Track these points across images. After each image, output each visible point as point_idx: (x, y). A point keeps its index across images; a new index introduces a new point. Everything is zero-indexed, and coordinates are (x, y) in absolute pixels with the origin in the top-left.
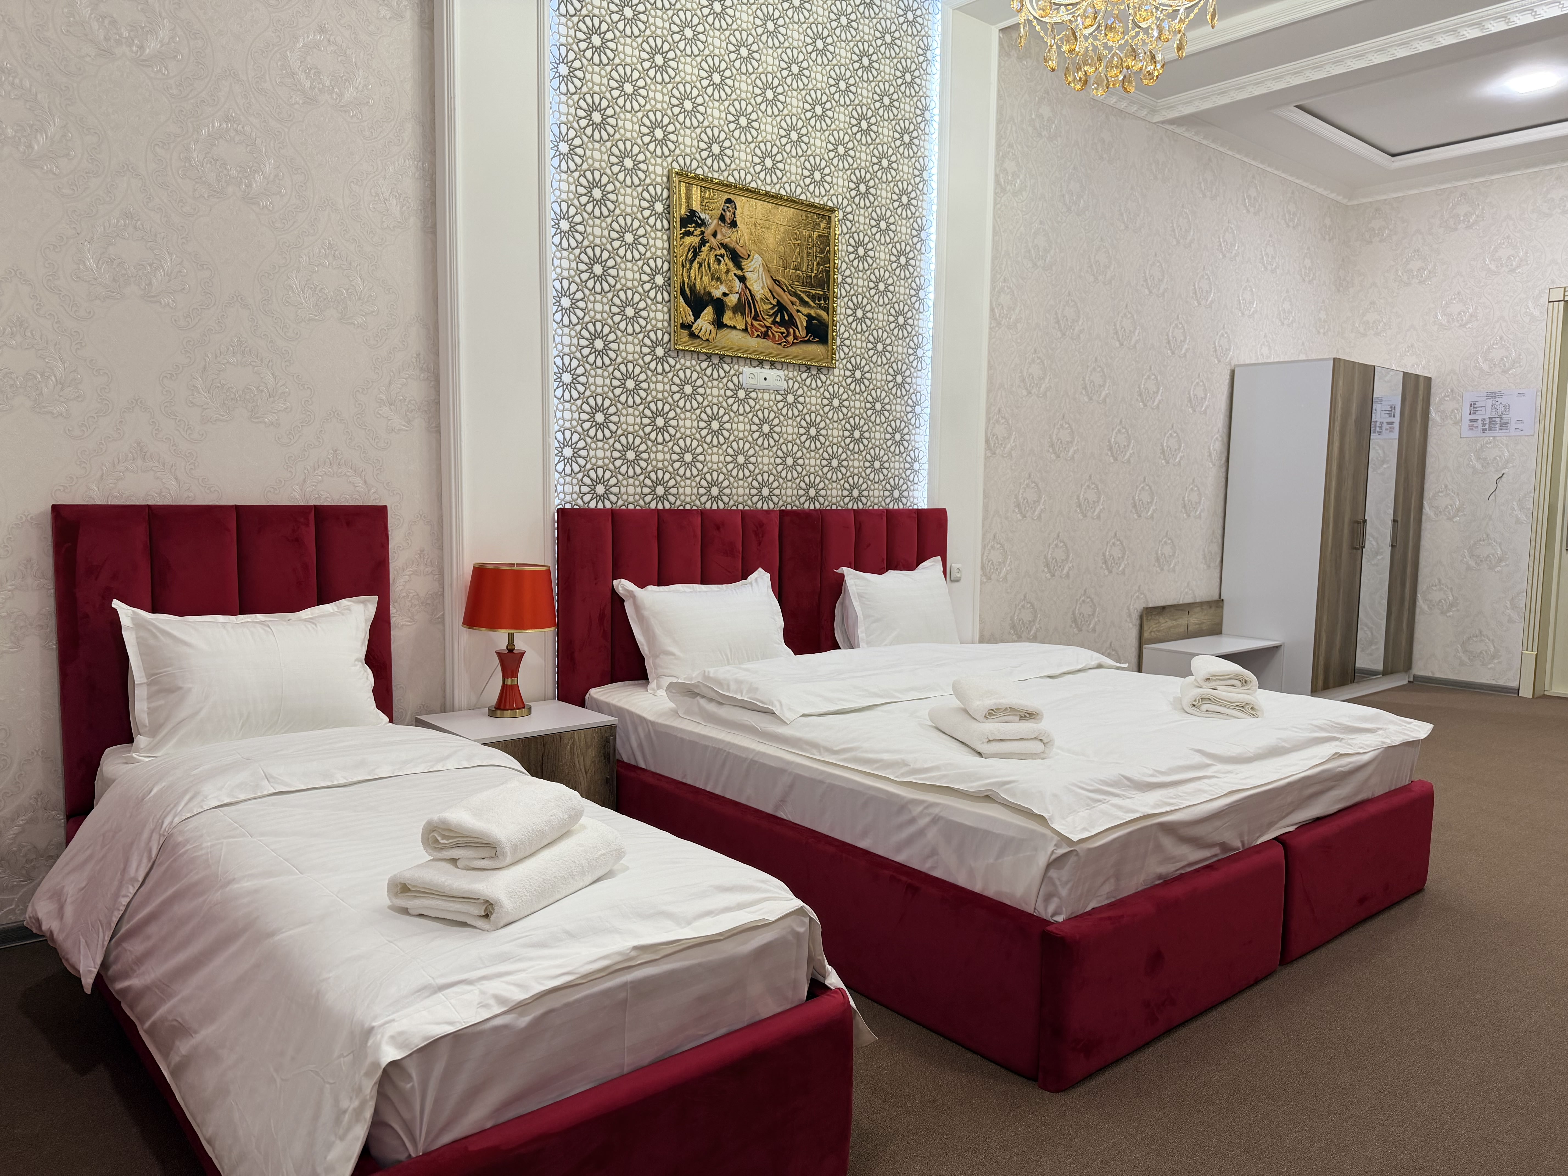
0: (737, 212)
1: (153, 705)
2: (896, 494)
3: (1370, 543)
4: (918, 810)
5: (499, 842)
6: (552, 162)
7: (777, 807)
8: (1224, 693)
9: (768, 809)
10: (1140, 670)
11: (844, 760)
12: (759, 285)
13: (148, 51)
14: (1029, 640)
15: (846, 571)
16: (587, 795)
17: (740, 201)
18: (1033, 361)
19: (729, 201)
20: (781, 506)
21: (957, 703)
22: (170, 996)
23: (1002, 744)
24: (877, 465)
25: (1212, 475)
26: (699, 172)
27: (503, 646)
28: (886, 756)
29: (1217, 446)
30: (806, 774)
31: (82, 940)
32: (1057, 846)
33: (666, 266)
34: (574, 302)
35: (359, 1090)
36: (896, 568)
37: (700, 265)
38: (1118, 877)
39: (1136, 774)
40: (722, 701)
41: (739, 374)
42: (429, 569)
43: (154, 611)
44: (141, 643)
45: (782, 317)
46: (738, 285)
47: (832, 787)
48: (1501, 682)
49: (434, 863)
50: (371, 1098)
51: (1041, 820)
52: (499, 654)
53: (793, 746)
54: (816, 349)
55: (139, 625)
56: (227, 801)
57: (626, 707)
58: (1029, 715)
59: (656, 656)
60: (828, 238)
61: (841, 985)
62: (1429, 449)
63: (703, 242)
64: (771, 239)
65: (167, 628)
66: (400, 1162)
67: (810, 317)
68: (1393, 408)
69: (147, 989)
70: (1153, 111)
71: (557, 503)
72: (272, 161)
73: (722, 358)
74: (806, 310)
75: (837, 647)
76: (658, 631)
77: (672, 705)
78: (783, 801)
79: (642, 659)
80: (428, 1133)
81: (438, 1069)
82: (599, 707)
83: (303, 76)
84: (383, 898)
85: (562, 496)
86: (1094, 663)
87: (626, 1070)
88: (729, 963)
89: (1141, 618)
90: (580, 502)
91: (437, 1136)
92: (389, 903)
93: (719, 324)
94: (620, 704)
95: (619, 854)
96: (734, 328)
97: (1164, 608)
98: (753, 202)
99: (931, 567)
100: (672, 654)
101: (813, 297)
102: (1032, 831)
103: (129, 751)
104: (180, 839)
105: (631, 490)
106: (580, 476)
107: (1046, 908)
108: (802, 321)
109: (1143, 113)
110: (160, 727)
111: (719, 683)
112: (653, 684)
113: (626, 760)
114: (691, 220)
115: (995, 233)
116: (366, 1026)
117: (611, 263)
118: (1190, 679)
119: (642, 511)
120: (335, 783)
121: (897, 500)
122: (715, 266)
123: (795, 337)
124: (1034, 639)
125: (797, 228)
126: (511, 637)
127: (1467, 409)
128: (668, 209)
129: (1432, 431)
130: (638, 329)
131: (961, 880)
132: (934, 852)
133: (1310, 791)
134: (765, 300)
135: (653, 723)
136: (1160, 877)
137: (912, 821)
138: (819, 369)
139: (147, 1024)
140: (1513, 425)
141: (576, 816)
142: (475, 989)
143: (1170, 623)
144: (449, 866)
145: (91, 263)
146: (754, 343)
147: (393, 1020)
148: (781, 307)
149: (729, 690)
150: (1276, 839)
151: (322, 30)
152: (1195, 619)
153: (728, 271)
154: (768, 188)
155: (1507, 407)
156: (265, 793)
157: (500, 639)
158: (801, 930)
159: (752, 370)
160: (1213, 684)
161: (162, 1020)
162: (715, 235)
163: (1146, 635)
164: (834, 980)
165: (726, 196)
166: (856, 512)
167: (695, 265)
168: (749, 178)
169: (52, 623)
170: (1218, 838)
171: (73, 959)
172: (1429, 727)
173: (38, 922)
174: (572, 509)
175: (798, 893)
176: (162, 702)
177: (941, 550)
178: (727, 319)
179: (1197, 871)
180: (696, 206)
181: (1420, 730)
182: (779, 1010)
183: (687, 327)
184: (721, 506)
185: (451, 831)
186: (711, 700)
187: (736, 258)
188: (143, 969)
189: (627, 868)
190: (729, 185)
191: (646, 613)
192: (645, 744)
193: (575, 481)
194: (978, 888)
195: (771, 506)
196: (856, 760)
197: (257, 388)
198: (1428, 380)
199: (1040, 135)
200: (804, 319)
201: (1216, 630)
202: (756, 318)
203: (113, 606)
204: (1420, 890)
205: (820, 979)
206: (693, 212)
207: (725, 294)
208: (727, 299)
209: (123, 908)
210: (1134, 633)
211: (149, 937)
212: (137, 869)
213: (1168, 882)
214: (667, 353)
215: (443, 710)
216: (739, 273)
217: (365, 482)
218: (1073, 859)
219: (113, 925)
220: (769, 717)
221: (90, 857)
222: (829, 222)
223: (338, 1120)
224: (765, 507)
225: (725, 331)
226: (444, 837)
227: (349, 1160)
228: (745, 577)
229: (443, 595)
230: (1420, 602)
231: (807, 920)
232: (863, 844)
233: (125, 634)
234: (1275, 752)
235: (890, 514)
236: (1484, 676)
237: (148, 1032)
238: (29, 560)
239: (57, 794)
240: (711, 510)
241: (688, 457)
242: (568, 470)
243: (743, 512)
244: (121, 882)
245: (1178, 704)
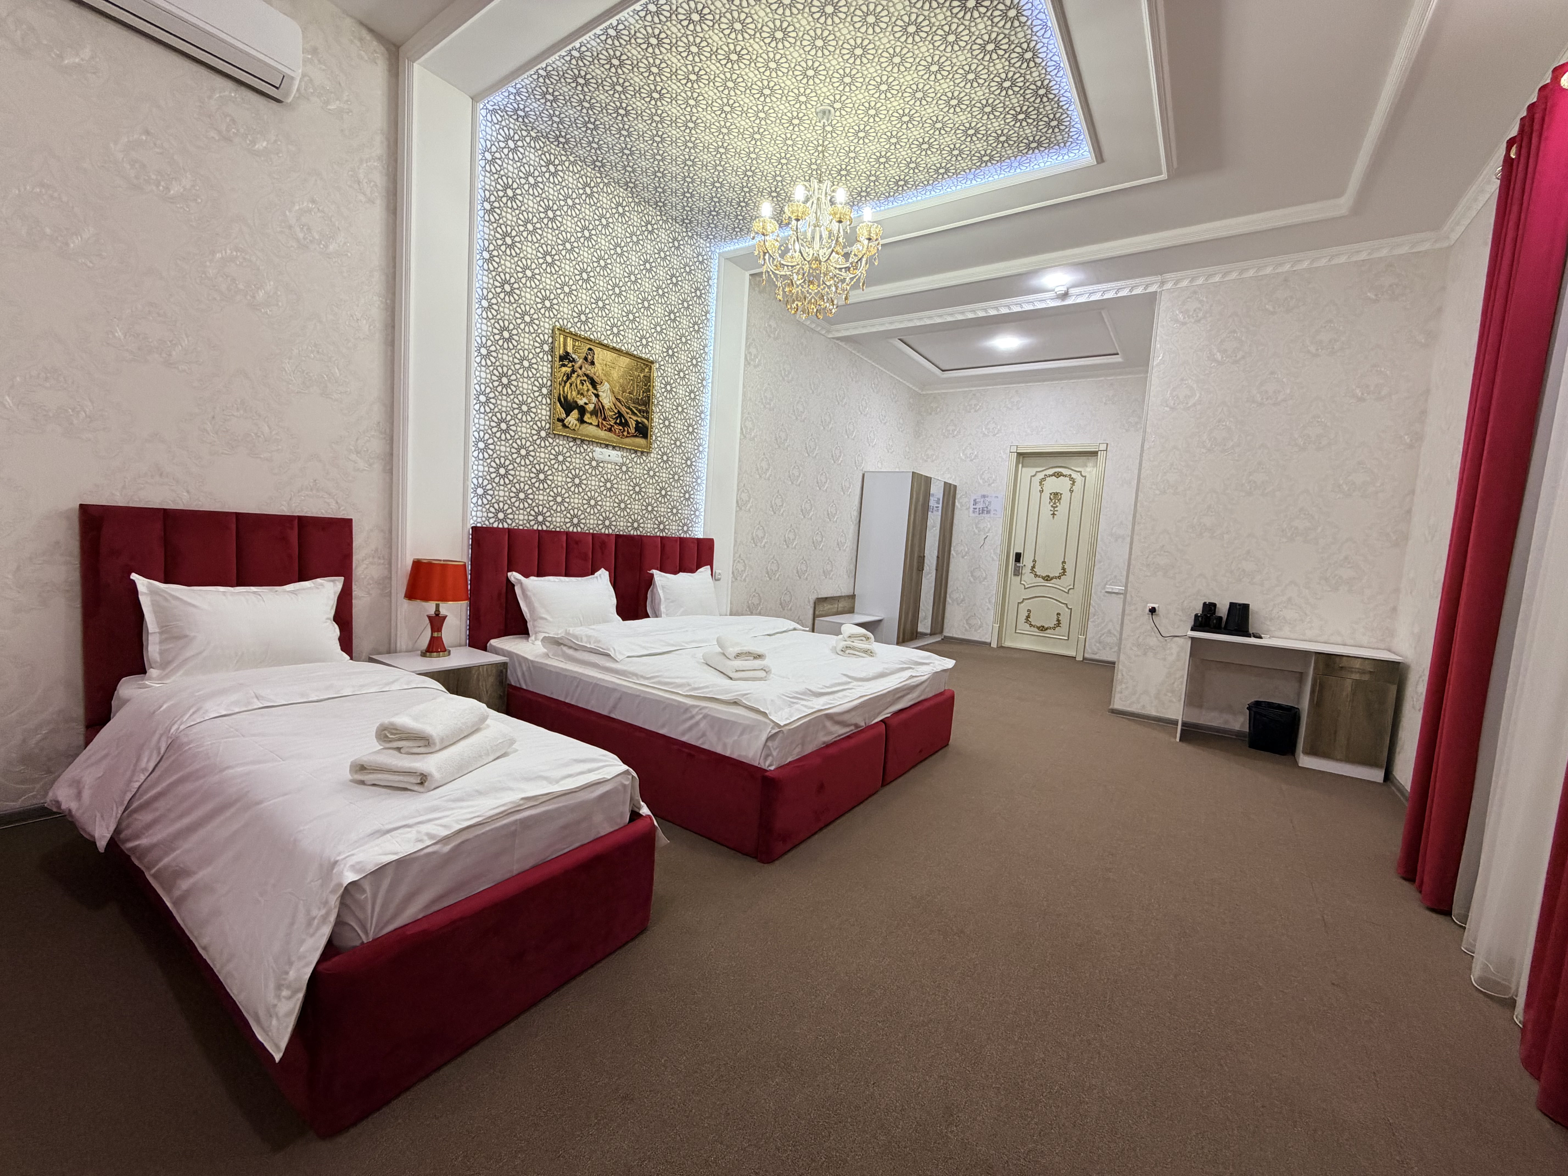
0: (596, 356)
1: (163, 648)
2: (685, 528)
3: (926, 568)
4: (695, 711)
5: (431, 736)
6: (477, 311)
7: (610, 712)
8: (858, 644)
9: (605, 713)
10: (813, 631)
11: (654, 683)
12: (607, 400)
13: (172, 192)
14: (756, 615)
15: (656, 573)
16: (489, 706)
17: (597, 350)
18: (763, 459)
19: (590, 349)
20: (616, 532)
21: (720, 650)
22: (174, 850)
23: (743, 673)
24: (674, 511)
25: (852, 528)
26: (572, 330)
27: (432, 612)
28: (677, 681)
29: (855, 513)
30: (629, 692)
31: (98, 815)
32: (773, 728)
33: (549, 383)
34: (488, 399)
35: (326, 903)
36: (684, 572)
37: (571, 385)
38: (803, 744)
39: (814, 689)
40: (577, 648)
41: (593, 451)
42: (382, 561)
43: (166, 582)
44: (155, 604)
45: (621, 421)
46: (594, 399)
47: (645, 699)
48: (983, 640)
49: (385, 751)
50: (335, 907)
51: (764, 714)
52: (429, 617)
53: (621, 675)
54: (641, 441)
55: (153, 592)
56: (224, 713)
57: (515, 651)
58: (759, 657)
59: (534, 620)
60: (649, 378)
61: (649, 813)
62: (955, 521)
63: (573, 371)
64: (615, 374)
65: (177, 594)
66: (355, 947)
67: (637, 422)
68: (939, 499)
69: (153, 846)
70: (828, 332)
71: (471, 523)
72: (272, 283)
73: (582, 441)
74: (635, 418)
75: (648, 617)
76: (536, 605)
77: (545, 650)
78: (614, 707)
79: (525, 622)
80: (376, 926)
81: (386, 883)
82: (496, 651)
83: (298, 229)
84: (347, 775)
85: (475, 518)
86: (792, 628)
87: (515, 873)
88: (581, 805)
89: (815, 603)
90: (487, 523)
91: (382, 928)
92: (350, 777)
93: (581, 421)
94: (510, 649)
95: (512, 742)
96: (591, 424)
97: (826, 598)
98: (605, 352)
99: (705, 571)
100: (546, 619)
101: (640, 411)
102: (760, 721)
103: (143, 680)
104: (185, 740)
105: (521, 517)
106: (488, 506)
107: (765, 762)
108: (632, 424)
109: (823, 332)
110: (169, 663)
111: (576, 637)
112: (532, 638)
113: (513, 684)
114: (565, 357)
115: (744, 387)
116: (332, 860)
117: (513, 377)
118: (840, 636)
119: (528, 530)
120: (310, 699)
121: (686, 532)
122: (579, 386)
123: (628, 433)
124: (760, 614)
125: (631, 370)
126: (438, 606)
127: (972, 502)
128: (552, 350)
129: (957, 512)
130: (529, 419)
131: (719, 750)
132: (704, 735)
133: (898, 696)
134: (610, 409)
135: (532, 662)
136: (824, 743)
137: (692, 717)
138: (642, 453)
139: (153, 871)
140: (992, 512)
141: (484, 719)
142: (414, 830)
143: (829, 606)
144: (395, 752)
145: (119, 334)
146: (603, 434)
147: (353, 855)
148: (620, 415)
149: (581, 641)
150: (881, 721)
151: (313, 201)
152: (842, 605)
153: (588, 390)
154: (615, 345)
155: (990, 503)
156: (256, 707)
157: (430, 607)
158: (627, 783)
159: (601, 450)
160: (852, 639)
161: (166, 868)
162: (581, 368)
163: (817, 613)
164: (645, 810)
165: (589, 346)
166: (662, 538)
167: (568, 384)
168: (603, 338)
169: (77, 589)
170: (853, 721)
171: (89, 829)
172: (954, 662)
173: (58, 803)
174: (482, 527)
175: (625, 762)
176: (171, 646)
177: (710, 562)
178: (587, 418)
179: (843, 739)
180: (570, 349)
181: (949, 663)
182: (612, 830)
183: (561, 421)
184: (579, 530)
185: (397, 730)
186: (570, 647)
187: (594, 384)
188: (151, 832)
189: (516, 751)
190: (590, 340)
191: (529, 593)
192: (526, 673)
193: (484, 510)
194: (728, 754)
195: (611, 531)
196: (660, 683)
197: (256, 434)
198: (955, 487)
199: (769, 336)
200: (634, 423)
201: (851, 611)
202: (605, 419)
203: (132, 577)
204: (946, 744)
205: (637, 810)
206: (567, 353)
207: (586, 404)
208: (587, 407)
209: (135, 790)
210: (811, 612)
211: (157, 809)
212: (148, 762)
213: (828, 746)
214: (548, 435)
215: (389, 652)
216: (595, 392)
217: (337, 503)
218: (781, 735)
219: (126, 803)
220: (607, 658)
221: (106, 756)
222: (650, 369)
223: (309, 924)
224: (607, 532)
225: (585, 425)
226: (392, 734)
227: (317, 949)
228: (593, 573)
229: (391, 578)
230: (948, 599)
231: (630, 777)
232: (662, 731)
233: (142, 598)
234: (882, 675)
235: (681, 540)
236: (976, 637)
237: (154, 876)
238: (57, 543)
239: (79, 711)
240: (573, 532)
241: (559, 499)
242: (480, 502)
243: (593, 534)
244: (134, 771)
245: (834, 650)
